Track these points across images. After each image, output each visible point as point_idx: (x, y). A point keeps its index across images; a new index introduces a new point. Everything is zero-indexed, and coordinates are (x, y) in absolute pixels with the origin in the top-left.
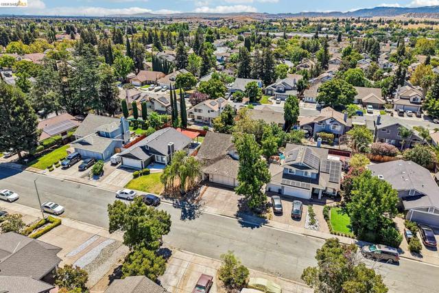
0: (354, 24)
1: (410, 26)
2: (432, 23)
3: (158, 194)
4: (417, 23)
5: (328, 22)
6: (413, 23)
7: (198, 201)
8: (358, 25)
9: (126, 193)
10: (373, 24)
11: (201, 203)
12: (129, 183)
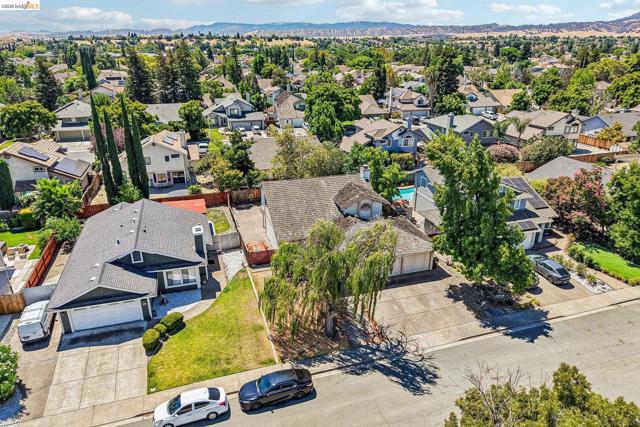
0: (206, 41)
1: (274, 43)
2: (298, 39)
3: (271, 362)
4: (281, 39)
5: (169, 39)
6: (277, 39)
7: (381, 335)
8: (213, 42)
9: (199, 405)
10: (230, 40)
11: (393, 334)
12: (151, 375)
